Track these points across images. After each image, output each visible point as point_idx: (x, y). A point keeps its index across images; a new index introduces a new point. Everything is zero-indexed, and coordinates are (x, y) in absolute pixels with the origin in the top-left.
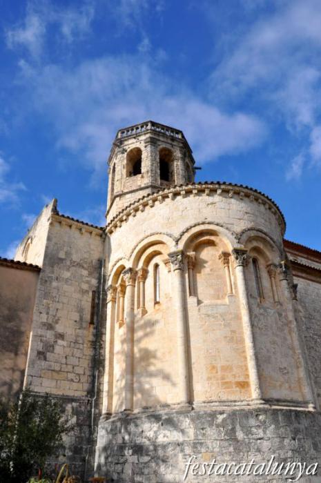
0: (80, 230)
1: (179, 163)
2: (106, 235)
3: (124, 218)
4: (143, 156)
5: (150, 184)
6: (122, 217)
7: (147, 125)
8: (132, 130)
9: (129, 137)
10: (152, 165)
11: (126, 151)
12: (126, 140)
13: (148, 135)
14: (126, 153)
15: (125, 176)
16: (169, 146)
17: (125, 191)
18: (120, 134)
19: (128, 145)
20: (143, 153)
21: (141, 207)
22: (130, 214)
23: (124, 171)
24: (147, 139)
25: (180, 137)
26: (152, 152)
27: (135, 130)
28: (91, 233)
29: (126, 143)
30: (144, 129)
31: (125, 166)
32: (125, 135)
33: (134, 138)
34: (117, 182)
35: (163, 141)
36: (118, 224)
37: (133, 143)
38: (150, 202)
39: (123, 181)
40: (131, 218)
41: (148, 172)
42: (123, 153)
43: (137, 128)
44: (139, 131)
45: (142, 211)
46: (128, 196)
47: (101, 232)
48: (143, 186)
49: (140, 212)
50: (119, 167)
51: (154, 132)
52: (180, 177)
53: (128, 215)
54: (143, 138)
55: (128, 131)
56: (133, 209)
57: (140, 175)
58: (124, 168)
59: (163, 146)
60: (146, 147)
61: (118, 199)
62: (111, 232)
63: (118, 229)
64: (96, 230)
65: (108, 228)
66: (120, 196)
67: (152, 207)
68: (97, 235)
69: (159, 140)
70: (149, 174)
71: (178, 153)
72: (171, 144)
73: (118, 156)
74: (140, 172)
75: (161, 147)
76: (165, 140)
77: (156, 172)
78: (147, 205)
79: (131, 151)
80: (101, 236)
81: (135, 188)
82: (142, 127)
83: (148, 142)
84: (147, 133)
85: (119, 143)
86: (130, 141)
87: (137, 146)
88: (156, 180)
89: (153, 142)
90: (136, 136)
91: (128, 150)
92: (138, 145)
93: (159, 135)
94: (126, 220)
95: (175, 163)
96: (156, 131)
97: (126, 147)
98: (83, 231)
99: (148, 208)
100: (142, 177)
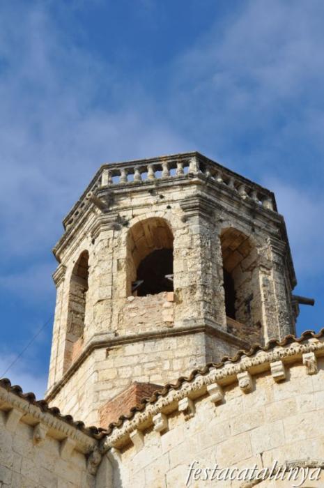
0: (33, 427)
1: (271, 278)
2: (105, 453)
3: (183, 404)
4: (176, 244)
5: (202, 323)
6: (176, 401)
7: (186, 164)
8: (144, 170)
9: (136, 188)
10: (205, 271)
11: (126, 224)
12: (125, 194)
13: (191, 191)
14: (125, 230)
15: (123, 293)
16: (244, 229)
17: (125, 333)
18: (105, 177)
19: (133, 208)
20: (176, 234)
21: (244, 379)
22: (207, 394)
23: (122, 279)
24: (187, 199)
25: (269, 206)
26: (202, 235)
27: (150, 171)
28: (61, 442)
29: (125, 202)
30: (176, 172)
31: (123, 264)
32: (119, 180)
33: (151, 192)
34: (100, 307)
35: (231, 213)
36: (158, 421)
37: (147, 205)
38: (277, 366)
39: (118, 303)
40: (204, 406)
41: (193, 288)
42: (116, 228)
43: (158, 168)
44: (162, 174)
45: (248, 390)
46: (131, 349)
47: (90, 442)
48: (178, 325)
49: (237, 391)
50: (106, 265)
51: (207, 184)
52: (276, 316)
53: (196, 398)
54: (177, 194)
55: (131, 172)
56: (217, 381)
57: (171, 295)
58: (119, 268)
59: (229, 224)
60: (185, 219)
61: (100, 353)
62: (125, 445)
63: (152, 437)
64: (79, 433)
65: (116, 433)
66: (110, 345)
67: (280, 381)
68: (77, 450)
69: (221, 208)
70: (198, 295)
71: (266, 251)
72: (250, 223)
73: (103, 236)
74: (169, 287)
75: (225, 225)
76: (234, 209)
77: (215, 294)
78: (267, 372)
79: (140, 225)
80: (88, 456)
81: (155, 330)
82: (172, 166)
83: (193, 208)
84: (191, 184)
85: (107, 200)
86: (138, 200)
87: (160, 215)
88: (216, 314)
89: (205, 209)
90: (157, 188)
91: (133, 222)
92: (160, 212)
93: (219, 195)
94: (186, 412)
95: (261, 277)
96: (213, 183)
97: (128, 214)
98: (43, 430)
99: (265, 383)
100: (176, 301)
